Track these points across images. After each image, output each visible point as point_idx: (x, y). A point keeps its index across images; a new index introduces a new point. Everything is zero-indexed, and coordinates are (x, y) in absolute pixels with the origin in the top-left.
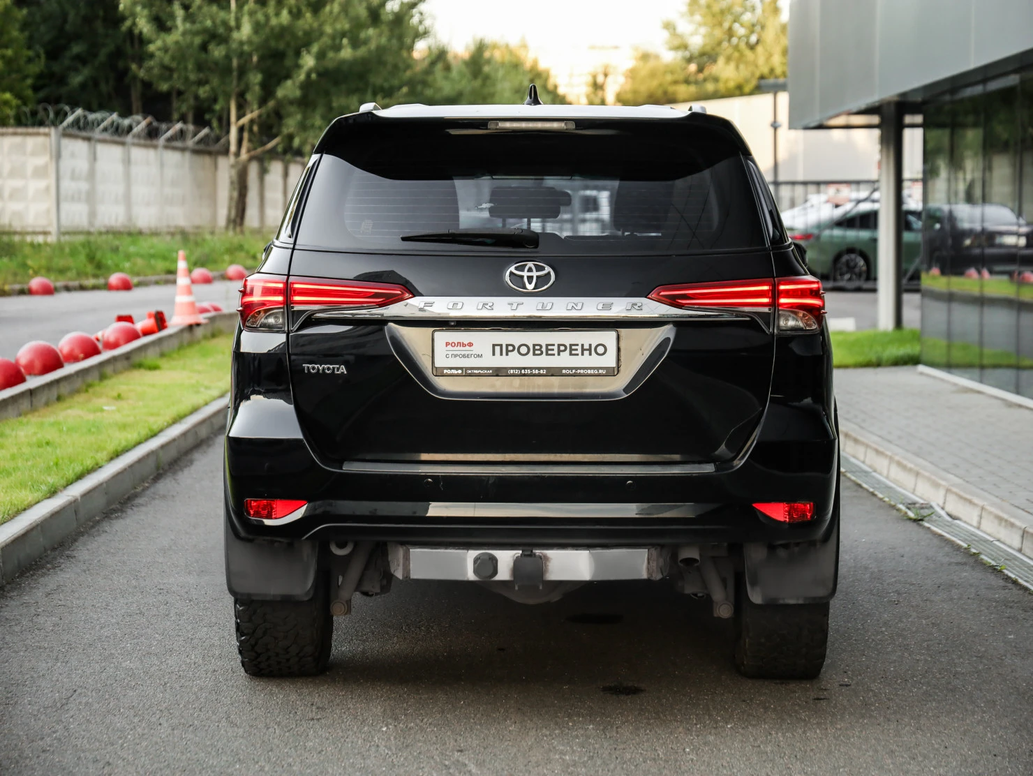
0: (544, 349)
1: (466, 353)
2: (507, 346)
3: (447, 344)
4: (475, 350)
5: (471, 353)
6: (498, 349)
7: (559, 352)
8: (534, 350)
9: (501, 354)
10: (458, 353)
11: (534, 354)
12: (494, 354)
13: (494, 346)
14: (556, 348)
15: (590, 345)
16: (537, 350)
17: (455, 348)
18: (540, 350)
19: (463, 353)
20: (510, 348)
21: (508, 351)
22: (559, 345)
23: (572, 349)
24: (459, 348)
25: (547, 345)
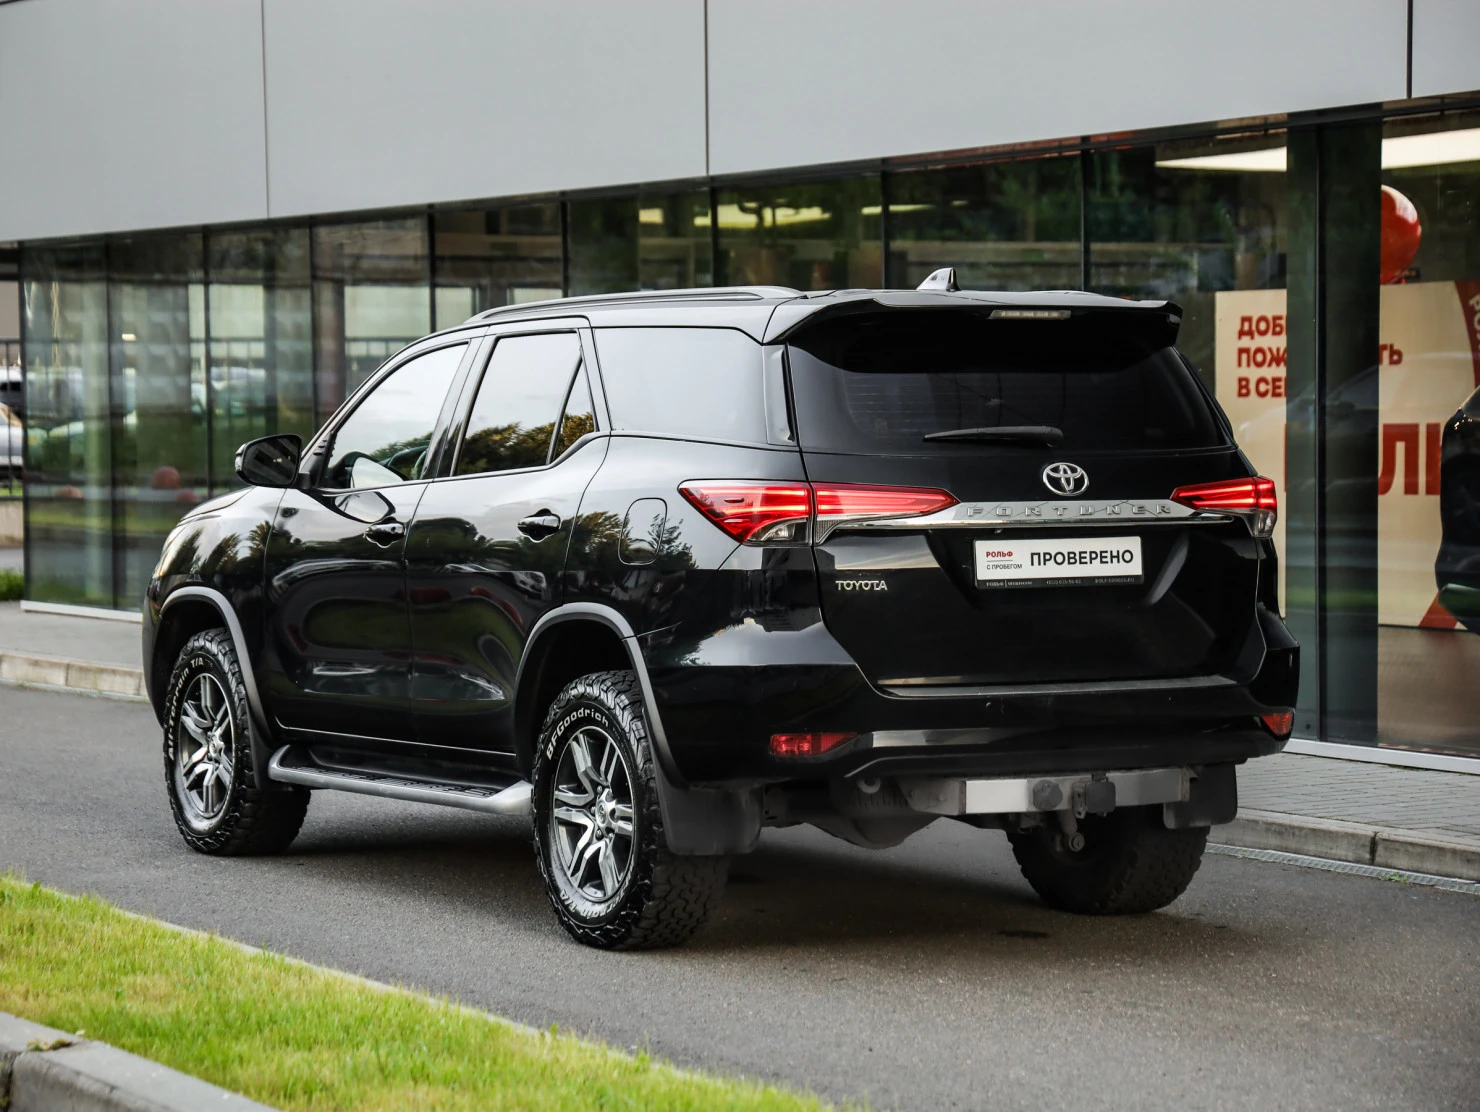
0: (1077, 557)
1: (1006, 563)
2: (1045, 554)
3: (988, 554)
4: (1015, 560)
5: (1010, 563)
6: (1035, 557)
7: (1091, 559)
8: (1069, 558)
9: (1039, 564)
10: (999, 563)
11: (1069, 563)
12: (1032, 564)
13: (1033, 554)
14: (1088, 555)
15: (1118, 552)
16: (1071, 558)
17: (996, 558)
18: (1074, 558)
19: (1003, 563)
20: (1046, 558)
21: (1045, 560)
22: (1091, 553)
23: (1101, 556)
24: (999, 558)
25: (1080, 553)
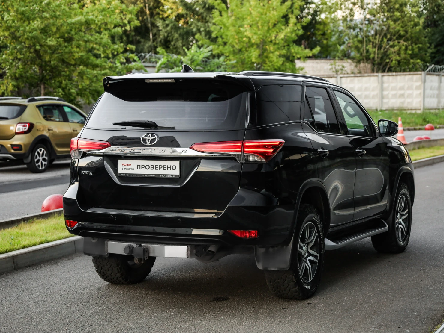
0: (154, 167)
1: (129, 168)
2: (142, 165)
3: (123, 164)
4: (132, 167)
5: (130, 168)
6: (139, 166)
7: (160, 168)
8: (151, 167)
9: (140, 169)
10: (126, 168)
11: (151, 169)
12: (137, 169)
13: (138, 165)
14: (158, 167)
15: (170, 166)
16: (152, 167)
17: (125, 166)
18: (153, 167)
19: (128, 168)
20: (142, 167)
21: (142, 168)
22: (160, 166)
23: (164, 167)
24: (126, 166)
25: (156, 166)
